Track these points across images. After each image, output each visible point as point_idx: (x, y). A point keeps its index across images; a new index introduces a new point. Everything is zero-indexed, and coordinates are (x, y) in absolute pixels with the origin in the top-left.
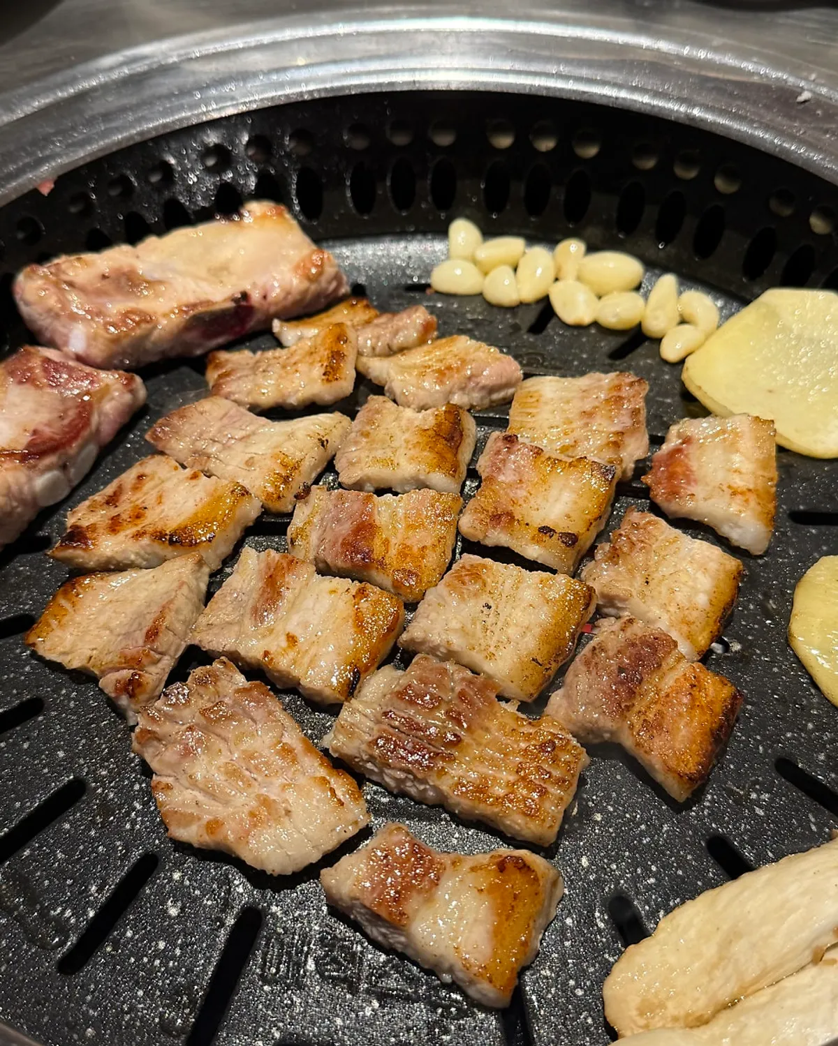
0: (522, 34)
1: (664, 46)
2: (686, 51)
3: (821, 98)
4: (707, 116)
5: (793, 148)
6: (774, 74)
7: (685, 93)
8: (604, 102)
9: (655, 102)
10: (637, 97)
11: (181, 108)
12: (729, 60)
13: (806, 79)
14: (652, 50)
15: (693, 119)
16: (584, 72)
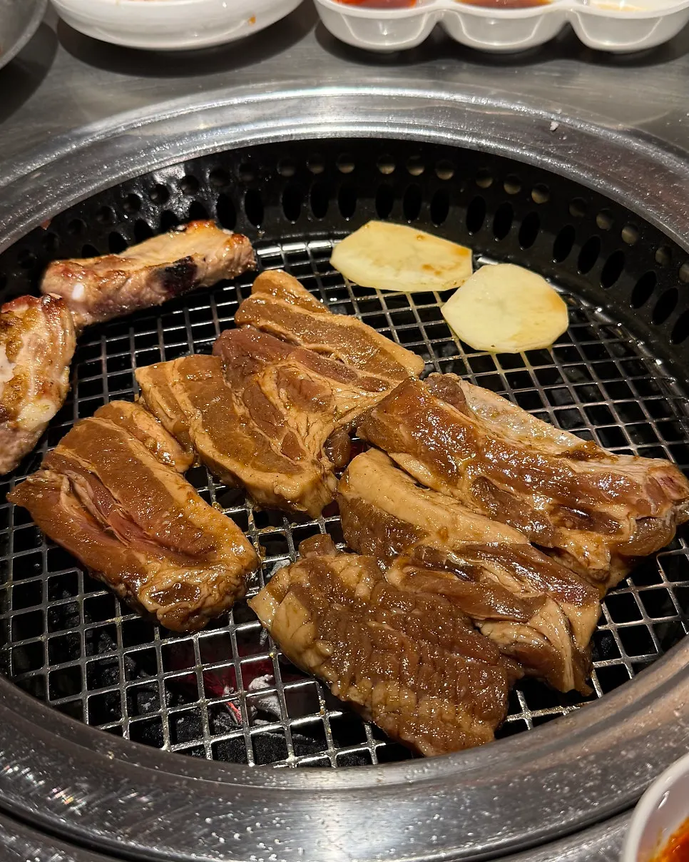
0: (366, 96)
1: (458, 97)
2: (473, 100)
3: (566, 125)
4: (491, 144)
5: (550, 161)
6: (533, 112)
7: (476, 130)
8: (422, 140)
9: (455, 137)
10: (443, 135)
11: (133, 164)
12: (503, 104)
13: (555, 113)
14: (451, 101)
15: (482, 146)
16: (406, 120)
